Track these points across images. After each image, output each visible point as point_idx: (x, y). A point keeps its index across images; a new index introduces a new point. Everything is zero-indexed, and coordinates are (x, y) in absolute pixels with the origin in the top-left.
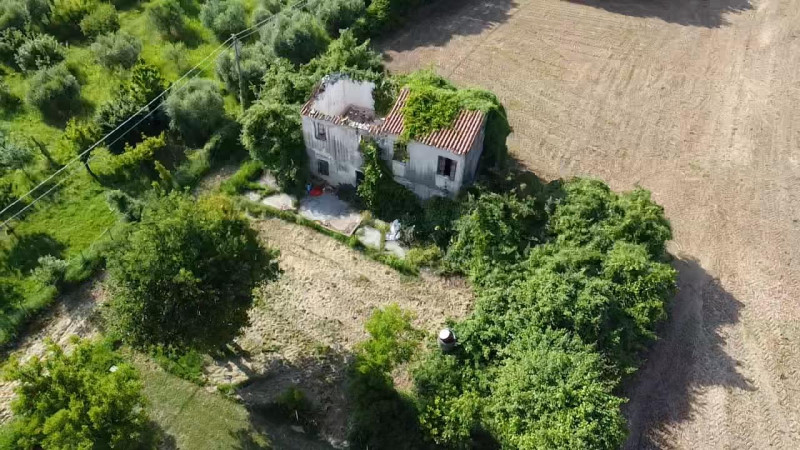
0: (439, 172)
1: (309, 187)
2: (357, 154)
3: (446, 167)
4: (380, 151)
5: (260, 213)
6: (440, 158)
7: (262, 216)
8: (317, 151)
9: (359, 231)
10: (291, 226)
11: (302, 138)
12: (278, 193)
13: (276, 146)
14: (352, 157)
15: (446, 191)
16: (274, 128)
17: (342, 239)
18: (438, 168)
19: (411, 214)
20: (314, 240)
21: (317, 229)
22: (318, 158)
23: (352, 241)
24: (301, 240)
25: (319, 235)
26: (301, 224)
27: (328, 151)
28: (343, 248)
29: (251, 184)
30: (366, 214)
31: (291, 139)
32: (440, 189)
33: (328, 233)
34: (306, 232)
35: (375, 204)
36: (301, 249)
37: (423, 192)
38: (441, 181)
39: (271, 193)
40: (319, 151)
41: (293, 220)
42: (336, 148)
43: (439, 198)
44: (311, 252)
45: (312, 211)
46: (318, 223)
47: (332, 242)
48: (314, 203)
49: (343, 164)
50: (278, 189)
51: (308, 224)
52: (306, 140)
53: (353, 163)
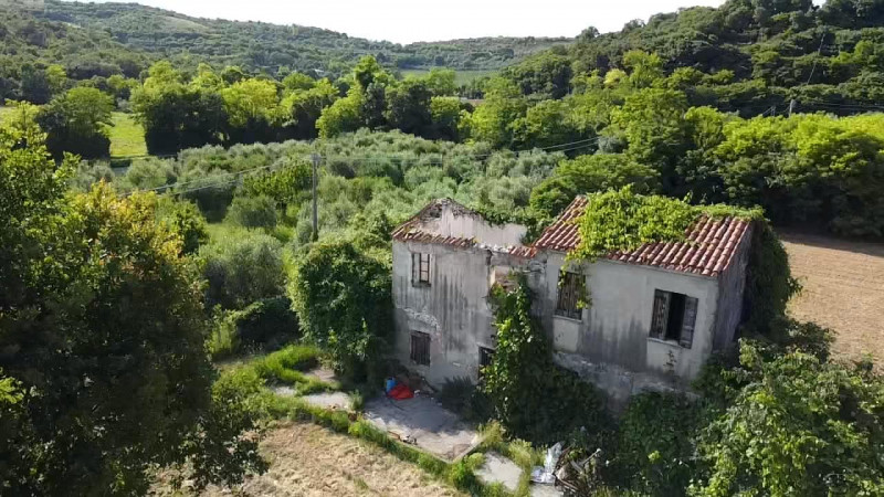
0: (655, 331)
1: (389, 384)
2: (485, 309)
3: (673, 314)
4: (531, 295)
5: (284, 413)
6: (659, 294)
7: (288, 420)
8: (412, 313)
9: (474, 456)
10: (337, 439)
11: (389, 286)
12: (332, 391)
13: (341, 297)
14: (476, 317)
15: (670, 376)
16: (343, 267)
17: (435, 468)
18: (654, 323)
19: (591, 430)
20: (375, 466)
21: (389, 446)
22: (413, 327)
23: (455, 473)
24: (348, 463)
25: (389, 457)
26: (358, 436)
27: (433, 310)
28: (433, 485)
29: (288, 373)
30: (495, 429)
31: (369, 287)
32: (658, 373)
33: (407, 456)
34: (362, 449)
35: (514, 410)
36: (343, 480)
37: (617, 384)
38: (658, 352)
39: (319, 389)
40: (417, 314)
41: (342, 429)
42: (448, 302)
43: (655, 395)
44: (363, 486)
45: (387, 421)
46: (391, 437)
47: (412, 472)
48: (392, 411)
49: (457, 335)
50: (335, 385)
51: (370, 436)
52: (397, 291)
53: (475, 331)
